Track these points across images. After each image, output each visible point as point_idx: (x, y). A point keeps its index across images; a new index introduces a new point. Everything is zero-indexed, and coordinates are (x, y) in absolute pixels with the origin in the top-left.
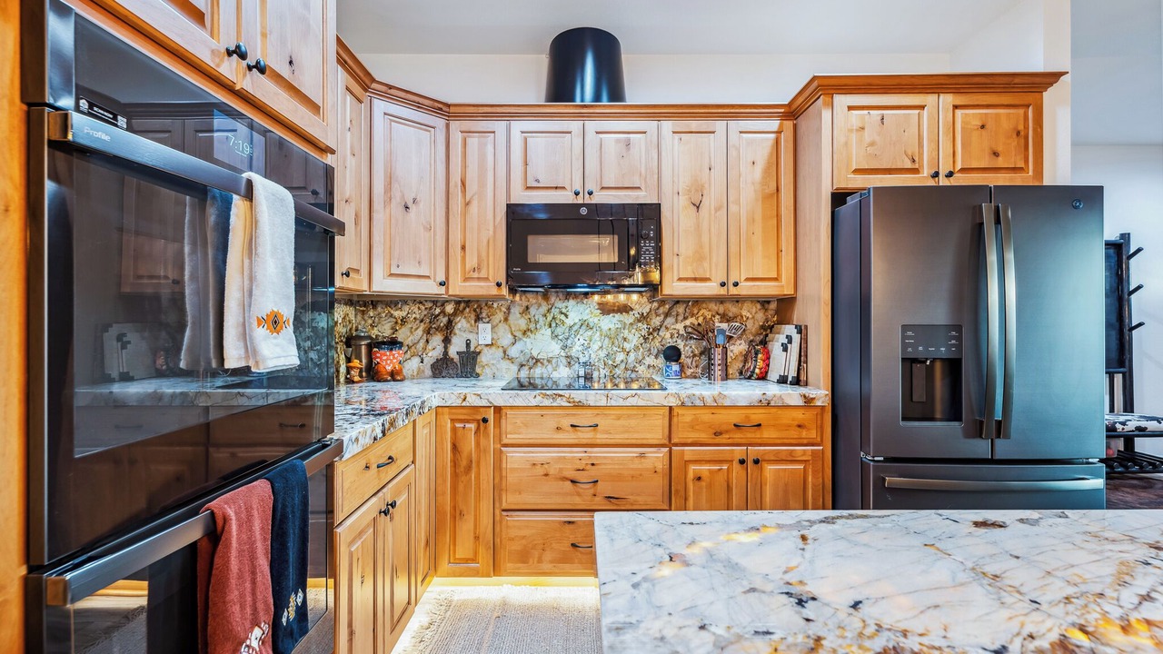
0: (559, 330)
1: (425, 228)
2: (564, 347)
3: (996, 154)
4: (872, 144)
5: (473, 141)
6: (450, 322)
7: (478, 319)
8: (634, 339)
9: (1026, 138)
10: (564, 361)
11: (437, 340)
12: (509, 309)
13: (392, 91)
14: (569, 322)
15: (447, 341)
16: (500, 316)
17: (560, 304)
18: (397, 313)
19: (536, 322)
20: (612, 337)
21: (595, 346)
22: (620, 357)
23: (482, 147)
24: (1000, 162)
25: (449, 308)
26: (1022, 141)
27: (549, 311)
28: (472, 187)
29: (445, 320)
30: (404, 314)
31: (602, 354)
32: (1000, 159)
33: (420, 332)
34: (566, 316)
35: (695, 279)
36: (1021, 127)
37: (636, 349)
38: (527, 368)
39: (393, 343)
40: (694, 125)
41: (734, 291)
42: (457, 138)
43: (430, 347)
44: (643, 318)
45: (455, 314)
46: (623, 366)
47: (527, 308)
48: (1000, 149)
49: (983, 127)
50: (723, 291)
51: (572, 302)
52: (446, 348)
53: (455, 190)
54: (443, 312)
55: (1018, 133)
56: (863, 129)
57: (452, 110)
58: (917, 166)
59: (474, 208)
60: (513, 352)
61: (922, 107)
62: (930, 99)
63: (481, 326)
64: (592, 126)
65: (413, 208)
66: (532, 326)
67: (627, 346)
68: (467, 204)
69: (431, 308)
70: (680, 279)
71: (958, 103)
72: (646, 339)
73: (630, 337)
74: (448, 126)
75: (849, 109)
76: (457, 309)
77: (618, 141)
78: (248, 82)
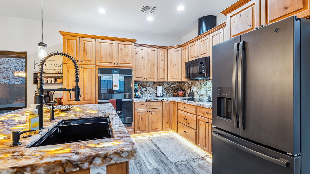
0: (205, 88)
1: (177, 69)
2: (206, 92)
4: (237, 26)
5: (185, 51)
6: (191, 86)
7: (194, 86)
10: (206, 95)
12: (198, 83)
13: (171, 47)
14: (207, 86)
15: (190, 90)
16: (197, 85)
17: (205, 82)
18: (185, 85)
19: (202, 86)
27: (204, 84)
29: (190, 86)
33: (187, 88)
34: (206, 85)
38: (200, 96)
40: (216, 33)
43: (188, 91)
47: (201, 83)
51: (207, 81)
56: (235, 22)
57: (182, 46)
59: (185, 64)
60: (199, 93)
61: (254, 4)
63: (194, 87)
64: (199, 41)
65: (175, 66)
69: (188, 84)
74: (182, 49)
75: (231, 17)
76: (191, 84)
77: (203, 43)
78: (117, 65)
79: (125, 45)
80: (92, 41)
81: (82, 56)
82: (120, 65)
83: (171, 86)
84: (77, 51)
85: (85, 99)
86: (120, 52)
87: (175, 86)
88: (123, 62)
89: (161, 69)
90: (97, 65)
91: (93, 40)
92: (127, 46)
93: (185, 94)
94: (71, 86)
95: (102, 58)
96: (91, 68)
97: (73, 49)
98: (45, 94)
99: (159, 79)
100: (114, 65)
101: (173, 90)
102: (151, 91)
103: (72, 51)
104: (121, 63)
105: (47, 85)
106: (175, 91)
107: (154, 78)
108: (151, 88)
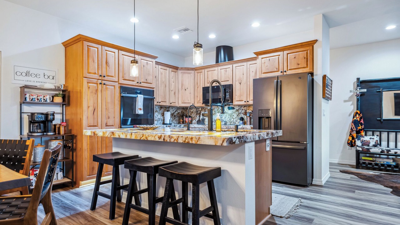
1: (189, 93)
2: (221, 118)
3: (298, 64)
4: (267, 66)
5: (199, 74)
6: (200, 112)
7: (205, 111)
8: (235, 116)
9: (307, 59)
11: (198, 116)
13: (182, 68)
15: (200, 116)
18: (191, 111)
19: (216, 112)
20: (231, 115)
21: (227, 117)
22: (232, 120)
23: (200, 75)
24: (300, 66)
25: (200, 109)
26: (306, 60)
27: (218, 109)
28: (199, 84)
29: (199, 112)
30: (192, 111)
31: (229, 119)
32: (300, 65)
33: (195, 114)
35: (240, 101)
36: (306, 56)
37: (236, 118)
39: (190, 117)
40: (239, 64)
41: (248, 103)
42: (196, 74)
43: (197, 118)
44: (237, 110)
45: (201, 111)
46: (233, 122)
48: (299, 63)
49: (295, 58)
50: (245, 103)
52: (199, 118)
53: (196, 85)
54: (199, 110)
55: (305, 58)
56: (265, 63)
57: (195, 69)
58: (278, 70)
59: (199, 88)
61: (279, 55)
62: (280, 53)
64: (219, 68)
65: (187, 90)
66: (215, 113)
67: (234, 117)
68: (198, 88)
70: (237, 101)
71: (288, 52)
72: (238, 115)
73: (234, 115)
74: (194, 72)
75: (262, 58)
76: (201, 109)
77: (224, 71)
78: (140, 85)
79: (147, 62)
80: (114, 52)
81: (104, 70)
82: (143, 84)
83: (176, 112)
84: (99, 62)
85: (108, 124)
86: (142, 69)
87: (179, 113)
88: (146, 81)
89: (173, 92)
90: (120, 82)
91: (116, 51)
92: (149, 63)
93: (192, 121)
94: (92, 107)
95: (125, 75)
96: (114, 86)
97: (95, 59)
98: (51, 118)
99: (171, 103)
100: (137, 84)
101: (178, 116)
102: (158, 118)
103: (94, 62)
104: (143, 82)
105: (33, 106)
106: (179, 118)
107: (166, 102)
108: (158, 114)
